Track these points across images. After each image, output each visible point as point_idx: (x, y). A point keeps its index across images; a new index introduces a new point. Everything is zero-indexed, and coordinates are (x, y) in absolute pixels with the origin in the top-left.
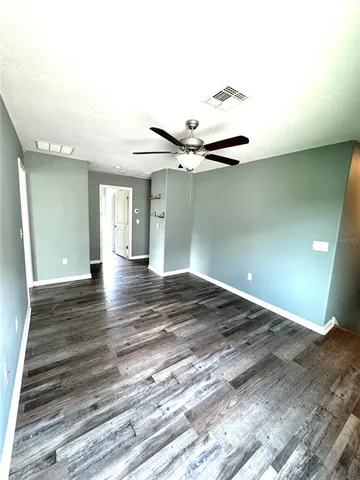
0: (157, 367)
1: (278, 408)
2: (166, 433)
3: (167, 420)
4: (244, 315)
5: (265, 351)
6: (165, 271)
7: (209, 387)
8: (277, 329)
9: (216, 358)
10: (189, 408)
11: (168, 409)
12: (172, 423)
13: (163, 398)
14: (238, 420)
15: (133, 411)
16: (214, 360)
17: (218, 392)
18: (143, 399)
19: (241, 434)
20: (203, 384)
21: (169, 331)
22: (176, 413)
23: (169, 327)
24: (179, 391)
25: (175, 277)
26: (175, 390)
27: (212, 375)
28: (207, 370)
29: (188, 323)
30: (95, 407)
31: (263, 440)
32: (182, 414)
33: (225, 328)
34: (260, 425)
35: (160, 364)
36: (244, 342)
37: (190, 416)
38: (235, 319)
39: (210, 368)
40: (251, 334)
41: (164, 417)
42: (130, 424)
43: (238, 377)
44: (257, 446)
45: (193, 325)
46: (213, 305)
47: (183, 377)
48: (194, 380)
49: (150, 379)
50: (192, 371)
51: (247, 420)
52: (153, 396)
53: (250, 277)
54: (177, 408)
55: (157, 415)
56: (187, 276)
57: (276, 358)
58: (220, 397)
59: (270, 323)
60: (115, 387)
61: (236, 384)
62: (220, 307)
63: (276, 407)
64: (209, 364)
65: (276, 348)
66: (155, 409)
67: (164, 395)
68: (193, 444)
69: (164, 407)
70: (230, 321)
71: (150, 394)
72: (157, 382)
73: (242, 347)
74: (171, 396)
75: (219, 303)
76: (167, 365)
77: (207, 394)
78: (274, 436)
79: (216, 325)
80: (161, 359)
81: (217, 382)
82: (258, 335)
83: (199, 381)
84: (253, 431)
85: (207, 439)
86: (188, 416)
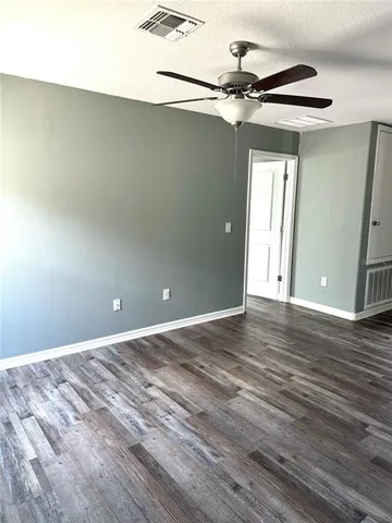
1: (91, 486)
3: (103, 397)
7: (135, 424)
11: (113, 398)
14: (87, 442)
17: (125, 431)
19: (73, 442)
20: (141, 422)
22: (108, 402)
24: (132, 403)
26: (133, 401)
27: (154, 429)
28: (163, 425)
32: (105, 405)
34: (76, 460)
37: (102, 411)
39: (167, 429)
43: (148, 454)
47: (152, 406)
48: (145, 414)
49: (150, 385)
50: (161, 412)
51: (85, 449)
52: (129, 388)
54: (113, 402)
55: (109, 392)
58: (119, 433)
61: (138, 451)
63: (91, 484)
66: (114, 390)
67: (129, 394)
69: (116, 396)
74: (127, 398)
77: (126, 423)
78: (59, 469)
80: (180, 390)
81: (141, 431)
83: (144, 417)
84: (71, 452)
86: (104, 409)
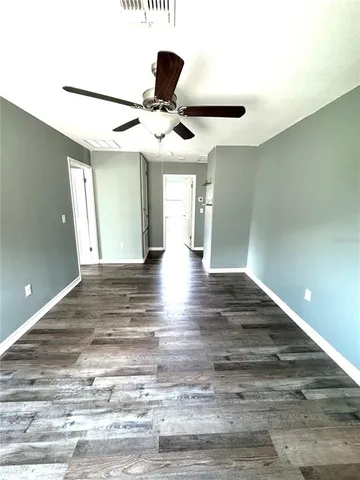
0: (108, 370)
3: (59, 435)
4: (274, 350)
5: (257, 422)
6: (211, 267)
7: (132, 425)
9: (175, 393)
10: (89, 437)
11: (72, 424)
12: (60, 443)
13: (81, 408)
15: (49, 404)
16: (171, 395)
17: (135, 441)
18: (66, 397)
20: (131, 418)
21: (157, 335)
22: (73, 434)
24: (104, 410)
25: (223, 275)
26: (98, 407)
27: (150, 413)
28: (150, 403)
30: (32, 382)
32: (75, 440)
33: (227, 358)
35: (115, 368)
36: (237, 390)
37: (81, 449)
38: (253, 350)
39: (157, 402)
40: (259, 384)
41: (61, 430)
42: (33, 417)
43: (178, 437)
46: (238, 322)
47: (119, 397)
48: (126, 407)
49: (91, 380)
50: (134, 394)
52: (76, 400)
54: (80, 429)
55: (57, 423)
57: (269, 444)
58: (129, 449)
61: (167, 445)
62: (245, 327)
64: (161, 396)
66: (62, 416)
67: (85, 405)
69: (72, 419)
70: (242, 350)
71: (75, 396)
72: (93, 387)
73: (227, 396)
74: (88, 411)
75: (250, 321)
76: (121, 373)
80: (121, 363)
81: (147, 426)
82: (271, 390)
83: (130, 411)
86: (79, 445)
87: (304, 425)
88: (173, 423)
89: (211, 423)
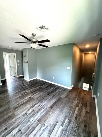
0: (28, 109)
2: (32, 128)
3: (32, 124)
4: (53, 88)
5: (58, 97)
6: (29, 79)
7: (44, 110)
8: (61, 90)
9: (46, 102)
10: (39, 118)
11: (32, 121)
12: (34, 124)
14: (52, 117)
15: (20, 125)
16: (45, 102)
18: (24, 121)
19: (53, 121)
20: (43, 110)
21: (31, 97)
22: (35, 121)
23: (31, 96)
24: (35, 114)
25: (33, 80)
28: (43, 106)
29: (37, 93)
31: (59, 120)
32: (37, 121)
33: (48, 93)
34: (58, 116)
36: (53, 95)
37: (39, 121)
38: (50, 90)
40: (54, 93)
41: (31, 124)
42: (20, 130)
43: (52, 105)
44: (57, 122)
45: (39, 94)
46: (44, 87)
47: (36, 110)
48: (40, 110)
49: (26, 113)
50: (39, 107)
51: (54, 116)
52: (27, 118)
53: (53, 78)
54: (35, 119)
55: (29, 123)
56: (36, 80)
57: (61, 98)
58: (47, 112)
59: (59, 89)
60: (13, 120)
61: (51, 107)
62: (46, 87)
63: (61, 111)
64: (44, 104)
65: (61, 95)
67: (31, 117)
68: (40, 128)
69: (31, 120)
71: (26, 118)
72: (28, 114)
73: (53, 97)
74: (33, 117)
76: (31, 107)
77: (43, 113)
78: (61, 118)
79: (45, 92)
80: (29, 106)
81: (46, 108)
82: (56, 93)
83: (41, 110)
84: (56, 119)
85: (44, 125)
87: (62, 94)
88: (49, 105)
89: (54, 101)
